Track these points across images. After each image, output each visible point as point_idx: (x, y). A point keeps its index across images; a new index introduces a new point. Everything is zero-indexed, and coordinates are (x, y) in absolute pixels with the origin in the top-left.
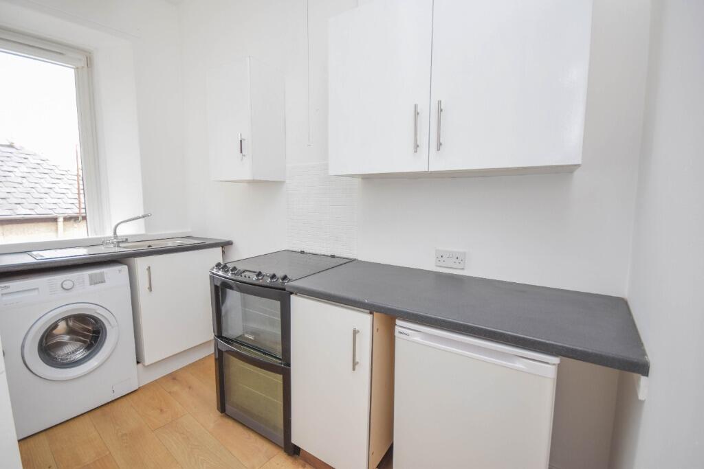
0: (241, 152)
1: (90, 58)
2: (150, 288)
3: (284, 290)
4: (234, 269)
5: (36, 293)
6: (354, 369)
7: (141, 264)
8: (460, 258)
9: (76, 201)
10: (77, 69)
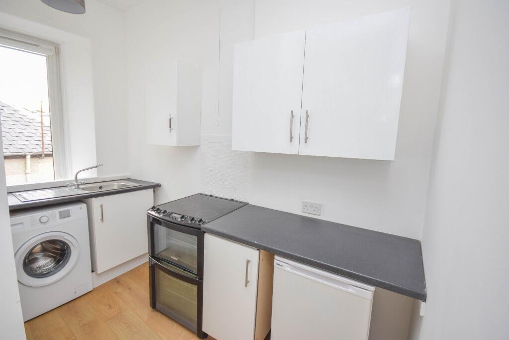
0: (170, 127)
1: (58, 48)
2: (102, 220)
3: (200, 229)
4: (165, 212)
5: (21, 226)
6: (246, 286)
7: (96, 203)
8: (318, 208)
9: (40, 143)
10: (48, 57)
